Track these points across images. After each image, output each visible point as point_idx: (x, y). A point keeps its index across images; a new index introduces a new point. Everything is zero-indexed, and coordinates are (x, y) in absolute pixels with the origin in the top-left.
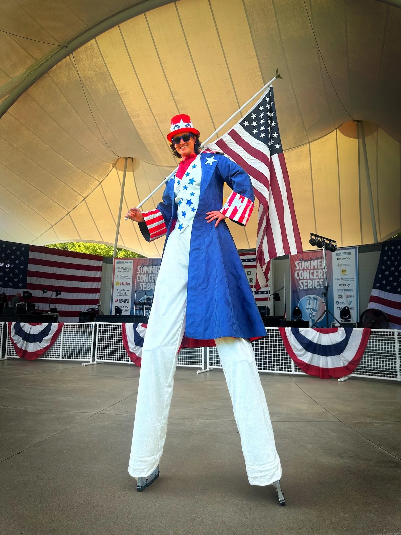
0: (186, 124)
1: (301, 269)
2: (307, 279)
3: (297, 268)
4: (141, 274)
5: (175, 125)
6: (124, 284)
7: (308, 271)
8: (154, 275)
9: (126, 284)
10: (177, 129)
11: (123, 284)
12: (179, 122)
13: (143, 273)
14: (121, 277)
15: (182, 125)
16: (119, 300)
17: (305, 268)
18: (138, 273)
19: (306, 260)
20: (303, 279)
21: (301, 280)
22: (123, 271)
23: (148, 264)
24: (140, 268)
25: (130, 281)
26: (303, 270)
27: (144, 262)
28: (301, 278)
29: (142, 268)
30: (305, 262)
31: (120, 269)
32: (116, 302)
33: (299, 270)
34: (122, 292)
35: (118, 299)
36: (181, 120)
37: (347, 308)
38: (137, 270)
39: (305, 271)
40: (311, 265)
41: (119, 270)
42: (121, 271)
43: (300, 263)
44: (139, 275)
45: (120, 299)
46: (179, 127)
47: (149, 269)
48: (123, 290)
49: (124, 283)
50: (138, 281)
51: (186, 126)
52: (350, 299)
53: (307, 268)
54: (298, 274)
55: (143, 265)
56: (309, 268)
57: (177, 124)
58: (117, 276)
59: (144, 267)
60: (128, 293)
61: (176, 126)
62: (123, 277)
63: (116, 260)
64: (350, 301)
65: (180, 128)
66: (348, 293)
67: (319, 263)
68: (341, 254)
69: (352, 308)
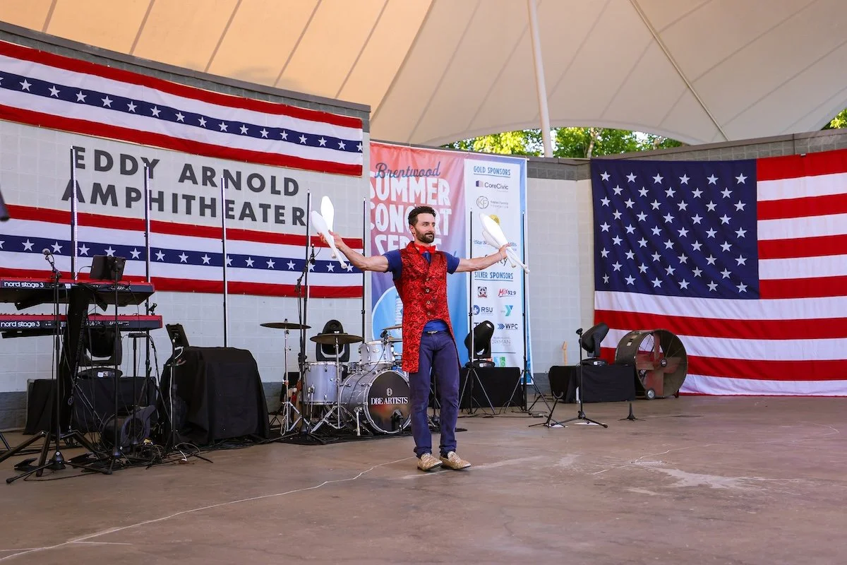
1: (383, 197)
2: (396, 233)
7: (401, 208)
17: (394, 198)
19: (394, 174)
20: (388, 232)
21: (380, 233)
26: (388, 202)
28: (383, 228)
30: (393, 178)
33: (376, 201)
37: (488, 325)
39: (392, 207)
40: (408, 189)
43: (379, 180)
52: (507, 300)
53: (399, 197)
56: (405, 199)
64: (507, 306)
66: (503, 285)
67: (431, 190)
68: (485, 173)
69: (513, 325)
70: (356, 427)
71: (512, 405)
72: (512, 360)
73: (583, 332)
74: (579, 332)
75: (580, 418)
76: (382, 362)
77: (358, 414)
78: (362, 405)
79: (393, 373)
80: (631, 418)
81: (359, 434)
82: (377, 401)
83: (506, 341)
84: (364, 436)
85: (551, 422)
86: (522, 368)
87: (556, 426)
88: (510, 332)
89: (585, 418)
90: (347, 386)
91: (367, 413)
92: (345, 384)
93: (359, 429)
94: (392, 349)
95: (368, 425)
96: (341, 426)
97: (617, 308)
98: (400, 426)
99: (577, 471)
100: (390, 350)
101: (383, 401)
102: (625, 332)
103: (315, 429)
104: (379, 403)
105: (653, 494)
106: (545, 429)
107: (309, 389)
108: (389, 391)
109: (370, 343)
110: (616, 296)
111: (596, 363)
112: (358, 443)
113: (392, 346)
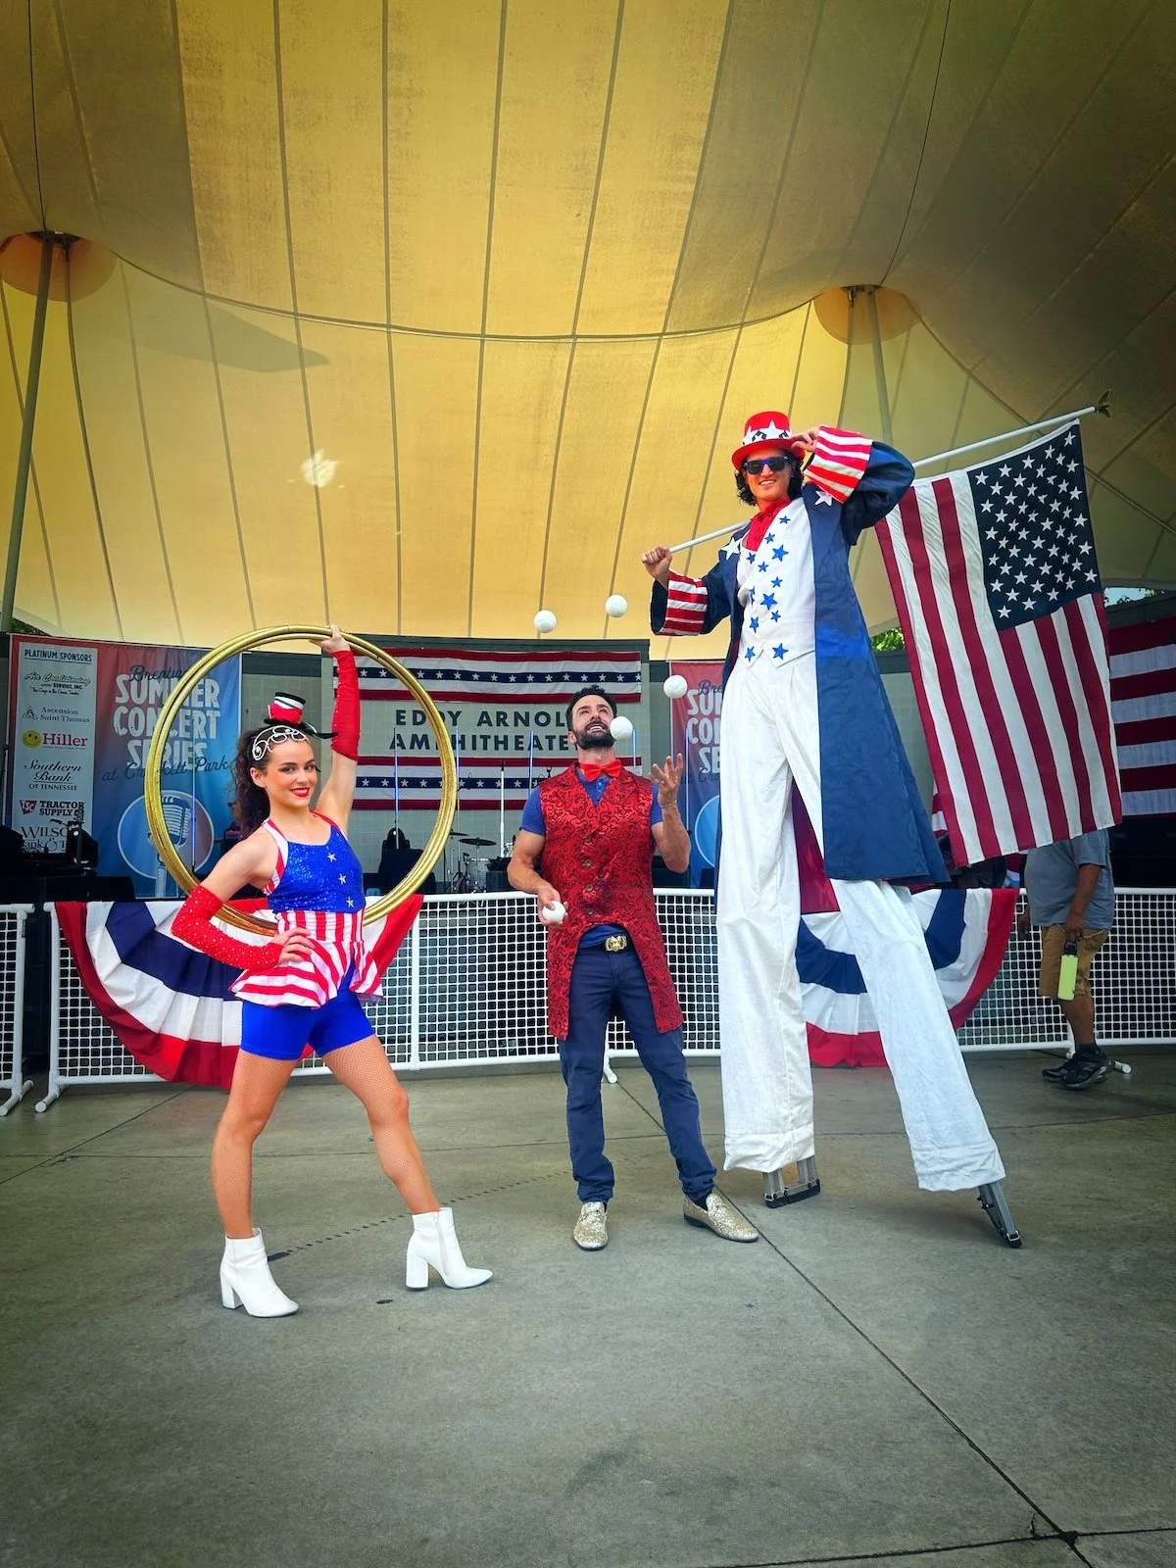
0: (782, 431)
1: (706, 713)
3: (694, 712)
4: (130, 705)
5: (756, 431)
6: (62, 742)
8: (188, 712)
9: (67, 742)
10: (759, 439)
11: (56, 741)
12: (767, 426)
13: (140, 701)
14: (47, 714)
15: (772, 432)
16: (38, 806)
18: (118, 700)
21: (704, 746)
22: (56, 689)
23: (160, 668)
24: (127, 684)
25: (88, 731)
27: (145, 660)
29: (134, 684)
31: (42, 682)
32: (29, 811)
33: (700, 716)
34: (51, 774)
35: (35, 802)
36: (772, 424)
38: (113, 690)
41: (37, 684)
42: (45, 688)
43: (702, 696)
44: (123, 710)
45: (43, 802)
46: (764, 436)
47: (164, 685)
48: (57, 767)
49: (62, 738)
50: (122, 732)
51: (781, 436)
54: (695, 728)
55: (140, 670)
57: (761, 430)
58: (30, 711)
59: (145, 681)
60: (76, 778)
61: (758, 434)
62: (55, 715)
63: (23, 646)
65: (767, 438)
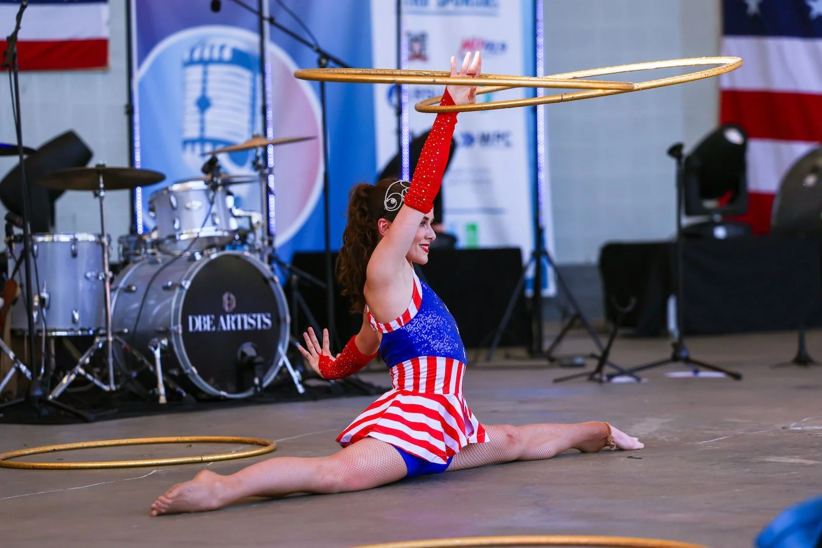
69: (500, 136)
70: (155, 384)
71: (506, 343)
72: (498, 229)
73: (687, 151)
74: (675, 151)
75: (675, 358)
76: (209, 231)
77: (157, 353)
78: (166, 333)
79: (237, 257)
80: (802, 360)
81: (163, 400)
82: (203, 323)
83: (482, 180)
84: (176, 404)
85: (607, 370)
86: (527, 247)
87: (618, 380)
88: (493, 155)
89: (688, 361)
90: (128, 290)
91: (181, 351)
92: (121, 285)
93: (162, 390)
94: (230, 201)
95: (184, 380)
96: (116, 383)
97: (781, 83)
98: (257, 381)
99: (667, 440)
100: (224, 203)
101: (216, 322)
102: (801, 149)
103: (57, 392)
104: (207, 327)
105: (811, 462)
106: (592, 387)
107: (36, 299)
108: (228, 300)
109: (176, 187)
110: (780, 50)
111: (720, 232)
112: (162, 419)
113: (230, 194)
